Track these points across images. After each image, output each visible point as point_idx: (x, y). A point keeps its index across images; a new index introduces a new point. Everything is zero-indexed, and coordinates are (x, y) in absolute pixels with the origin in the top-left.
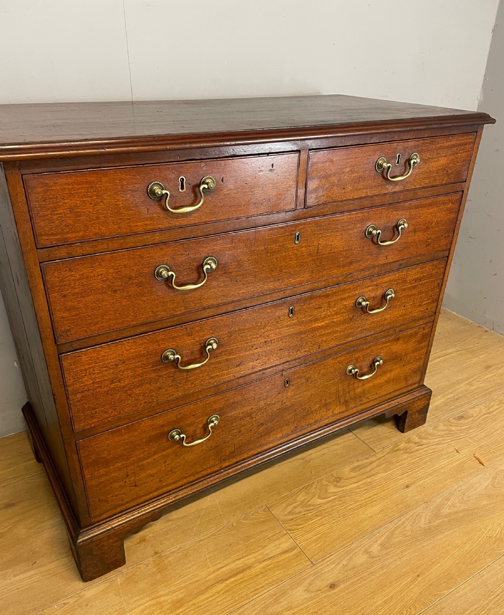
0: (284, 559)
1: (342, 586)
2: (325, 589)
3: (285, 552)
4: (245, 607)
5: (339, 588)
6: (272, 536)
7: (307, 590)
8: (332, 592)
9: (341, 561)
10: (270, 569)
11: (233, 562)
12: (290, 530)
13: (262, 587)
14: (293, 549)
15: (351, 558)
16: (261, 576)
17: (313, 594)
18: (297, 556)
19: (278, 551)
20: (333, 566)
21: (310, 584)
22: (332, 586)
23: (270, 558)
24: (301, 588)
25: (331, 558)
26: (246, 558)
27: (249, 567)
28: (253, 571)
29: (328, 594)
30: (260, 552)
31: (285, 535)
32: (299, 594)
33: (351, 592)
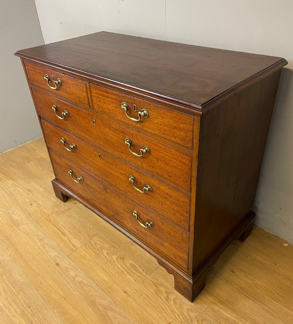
0: (70, 246)
1: (57, 268)
2: (56, 262)
3: (73, 245)
4: (48, 238)
5: (56, 267)
6: (82, 240)
7: (55, 256)
8: (55, 265)
9: (71, 266)
10: (65, 242)
11: (68, 230)
12: (86, 245)
13: (56, 241)
14: (75, 248)
15: (72, 270)
16: (61, 240)
17: (53, 258)
18: (72, 250)
19: (74, 243)
20: (67, 263)
21: (58, 256)
22: (57, 264)
23: (70, 241)
24: (56, 254)
25: (72, 262)
26: (70, 234)
27: (65, 236)
28: (63, 237)
29: (54, 263)
30: (73, 237)
31: (83, 243)
32: (53, 253)
33: (55, 271)
